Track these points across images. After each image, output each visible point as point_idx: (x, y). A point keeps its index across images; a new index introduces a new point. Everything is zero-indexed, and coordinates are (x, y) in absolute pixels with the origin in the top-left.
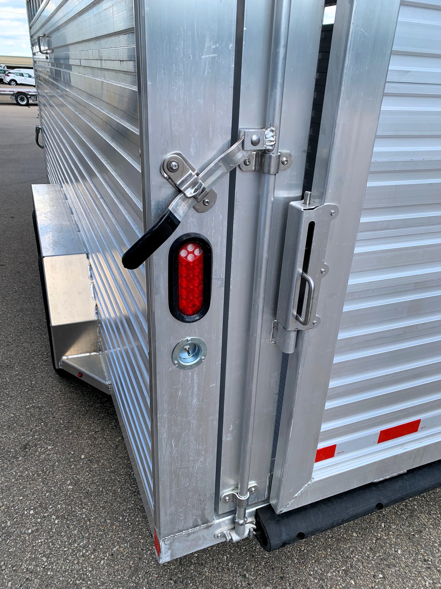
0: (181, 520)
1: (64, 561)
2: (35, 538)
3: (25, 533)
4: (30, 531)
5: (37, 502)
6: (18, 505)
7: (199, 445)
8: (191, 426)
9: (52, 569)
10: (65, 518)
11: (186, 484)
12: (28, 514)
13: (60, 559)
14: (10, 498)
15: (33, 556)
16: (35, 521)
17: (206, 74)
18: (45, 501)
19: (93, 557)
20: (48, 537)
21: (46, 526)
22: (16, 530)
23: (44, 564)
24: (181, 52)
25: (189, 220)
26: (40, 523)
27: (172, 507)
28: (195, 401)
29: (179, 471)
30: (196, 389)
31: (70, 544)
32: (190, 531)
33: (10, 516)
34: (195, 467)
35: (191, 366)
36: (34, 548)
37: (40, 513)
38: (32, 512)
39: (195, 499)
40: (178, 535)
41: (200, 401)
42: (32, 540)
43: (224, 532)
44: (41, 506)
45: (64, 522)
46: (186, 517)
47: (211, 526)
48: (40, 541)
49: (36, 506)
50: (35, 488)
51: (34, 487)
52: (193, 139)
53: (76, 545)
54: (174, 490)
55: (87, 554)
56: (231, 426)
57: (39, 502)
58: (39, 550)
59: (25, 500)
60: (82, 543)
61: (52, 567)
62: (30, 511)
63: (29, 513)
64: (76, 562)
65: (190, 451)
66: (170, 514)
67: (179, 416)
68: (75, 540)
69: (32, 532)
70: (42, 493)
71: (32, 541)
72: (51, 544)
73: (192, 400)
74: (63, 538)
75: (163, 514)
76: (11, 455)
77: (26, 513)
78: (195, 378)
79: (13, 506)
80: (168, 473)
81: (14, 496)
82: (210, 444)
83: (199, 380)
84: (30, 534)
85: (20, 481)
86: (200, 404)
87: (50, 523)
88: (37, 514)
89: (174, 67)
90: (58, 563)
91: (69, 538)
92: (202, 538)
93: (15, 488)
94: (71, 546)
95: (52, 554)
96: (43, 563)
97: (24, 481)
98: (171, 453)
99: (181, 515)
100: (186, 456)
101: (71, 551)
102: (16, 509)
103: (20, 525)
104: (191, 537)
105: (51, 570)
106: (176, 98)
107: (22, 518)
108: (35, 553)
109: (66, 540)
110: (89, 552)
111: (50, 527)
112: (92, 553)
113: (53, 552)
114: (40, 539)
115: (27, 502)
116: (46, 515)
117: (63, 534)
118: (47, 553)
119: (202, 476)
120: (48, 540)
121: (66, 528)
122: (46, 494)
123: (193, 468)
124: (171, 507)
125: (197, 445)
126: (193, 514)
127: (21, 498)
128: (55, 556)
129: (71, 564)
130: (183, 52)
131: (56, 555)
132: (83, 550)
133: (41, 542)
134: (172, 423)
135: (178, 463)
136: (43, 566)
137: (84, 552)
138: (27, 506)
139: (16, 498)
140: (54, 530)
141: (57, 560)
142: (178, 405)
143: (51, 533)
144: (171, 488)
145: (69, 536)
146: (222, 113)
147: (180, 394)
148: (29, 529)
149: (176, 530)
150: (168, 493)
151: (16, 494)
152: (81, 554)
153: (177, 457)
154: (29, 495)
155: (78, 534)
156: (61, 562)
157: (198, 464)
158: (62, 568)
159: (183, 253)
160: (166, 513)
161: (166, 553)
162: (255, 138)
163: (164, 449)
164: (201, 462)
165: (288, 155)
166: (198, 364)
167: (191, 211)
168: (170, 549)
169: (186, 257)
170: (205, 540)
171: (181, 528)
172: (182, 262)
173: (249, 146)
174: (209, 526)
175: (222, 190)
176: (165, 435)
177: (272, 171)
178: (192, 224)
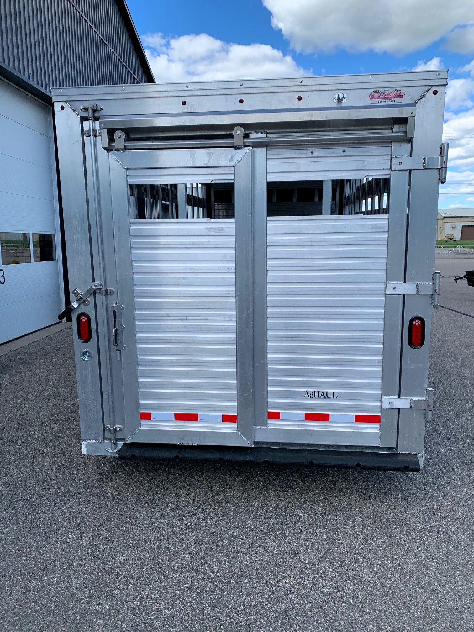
0: (89, 434)
8: (89, 386)
11: (90, 414)
17: (83, 268)
24: (76, 263)
28: (90, 376)
29: (86, 407)
30: (90, 371)
35: (87, 360)
39: (94, 424)
40: (89, 441)
43: (108, 448)
46: (91, 433)
52: (81, 285)
54: (85, 415)
56: (106, 392)
65: (90, 398)
66: (84, 428)
67: (84, 380)
80: (82, 406)
83: (90, 367)
86: (92, 378)
89: (75, 267)
92: (99, 448)
98: (83, 396)
99: (89, 430)
100: (89, 400)
104: (94, 445)
106: (76, 274)
119: (96, 413)
123: (92, 407)
124: (84, 424)
125: (93, 396)
126: (94, 432)
134: (82, 383)
135: (86, 402)
142: (84, 376)
146: (89, 278)
147: (84, 371)
149: (88, 438)
150: (83, 416)
153: (85, 399)
157: (94, 406)
159: (82, 319)
160: (83, 426)
161: (84, 449)
162: (96, 285)
163: (80, 393)
164: (95, 405)
165: (112, 290)
166: (90, 360)
167: (82, 305)
168: (86, 447)
169: (82, 320)
170: (101, 450)
171: (89, 438)
172: (82, 321)
173: (94, 287)
174: (102, 443)
175: (91, 299)
176: (80, 387)
177: (103, 295)
178: (83, 309)
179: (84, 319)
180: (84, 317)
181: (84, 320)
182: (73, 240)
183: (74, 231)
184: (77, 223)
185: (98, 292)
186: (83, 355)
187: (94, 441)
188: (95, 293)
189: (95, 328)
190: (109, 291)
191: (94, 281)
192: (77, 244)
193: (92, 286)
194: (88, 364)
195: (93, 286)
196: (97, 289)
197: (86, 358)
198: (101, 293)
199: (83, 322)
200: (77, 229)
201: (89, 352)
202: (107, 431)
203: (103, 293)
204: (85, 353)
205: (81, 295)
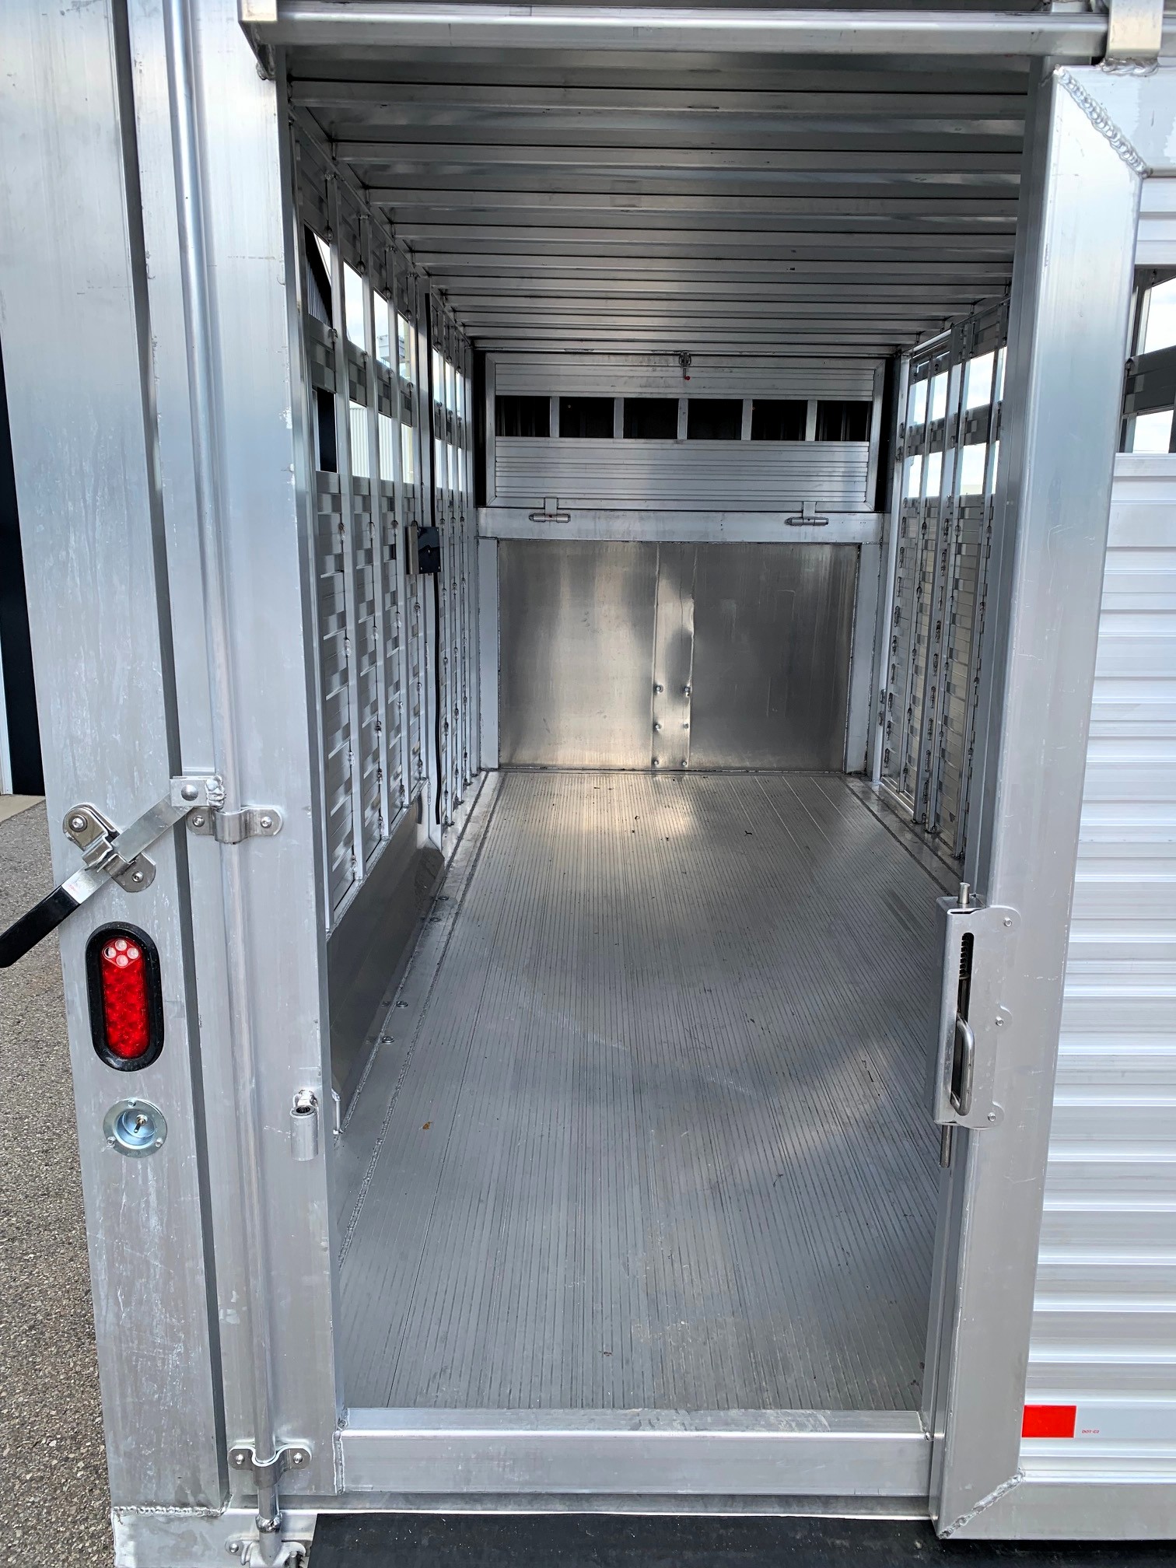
0: (151, 1478)
1: (45, 1549)
2: (28, 1492)
3: (18, 1478)
4: (28, 1477)
5: (73, 1429)
6: (40, 1424)
7: (171, 1316)
8: (152, 1271)
9: (19, 1555)
10: (97, 1473)
11: (153, 1395)
12: (45, 1446)
13: (41, 1543)
14: (36, 1407)
15: (6, 1522)
16: (47, 1461)
17: (121, 702)
18: (86, 1431)
19: (94, 1559)
20: (49, 1498)
21: (58, 1476)
22: (10, 1467)
23: (11, 1542)
24: (83, 676)
25: (114, 903)
26: (53, 1468)
27: (130, 1439)
28: (154, 1221)
29: (137, 1361)
30: (153, 1198)
31: (74, 1522)
32: (171, 1512)
33: (15, 1440)
34: (169, 1364)
35: (138, 1151)
36: (16, 1509)
37: (65, 1449)
38: (53, 1444)
39: (174, 1436)
40: (147, 1511)
41: (164, 1225)
42: (22, 1495)
43: (244, 1542)
44: (73, 1438)
45: (92, 1479)
46: (159, 1476)
47: (216, 1517)
48: (32, 1499)
49: (66, 1434)
50: (86, 1402)
51: (86, 1400)
52: (110, 787)
53: (82, 1527)
54: (129, 1400)
55: (90, 1550)
56: (234, 1293)
57: (76, 1430)
58: (21, 1515)
59: (57, 1419)
60: (93, 1528)
61: (22, 1551)
62: (51, 1440)
63: (48, 1445)
64: (62, 1557)
65: (154, 1324)
66: (125, 1453)
67: (127, 1244)
68: (87, 1518)
69: (32, 1479)
70: (91, 1414)
71: (20, 1495)
72: (45, 1510)
73: (148, 1218)
74: (71, 1506)
75: (111, 1448)
76: (88, 1330)
77: (44, 1442)
78: (150, 1176)
79: (33, 1424)
80: (115, 1359)
81: (45, 1406)
82: (193, 1319)
83: (157, 1181)
84: (26, 1481)
85: (73, 1381)
86: (165, 1229)
87: (68, 1474)
88: (58, 1451)
89: (74, 695)
90: (34, 1548)
91: (79, 1511)
92: (199, 1539)
93: (56, 1392)
94: (74, 1527)
95: (36, 1529)
96: (12, 1539)
97: (77, 1382)
98: (118, 1316)
99: (150, 1464)
100: (148, 1332)
101: (68, 1534)
102: (33, 1431)
103: (21, 1461)
104: (174, 1527)
105: (16, 1556)
106: (79, 733)
107: (31, 1449)
108: (12, 1517)
109: (73, 1512)
110: (95, 1548)
111: (63, 1481)
112: (98, 1552)
113: (39, 1527)
114: (35, 1496)
115: (57, 1423)
116: (71, 1456)
117: (75, 1500)
118: (29, 1523)
119: (183, 1387)
120: (45, 1503)
121: (87, 1491)
122: (96, 1417)
123: (163, 1364)
124: (127, 1438)
125: (168, 1316)
126: (174, 1472)
127: (53, 1413)
128: (38, 1534)
129: (52, 1559)
130: (86, 675)
131: (41, 1533)
132: (87, 1540)
133: (33, 1503)
134: (115, 1256)
135: (133, 1342)
136: (10, 1545)
137: (87, 1544)
138: (53, 1430)
139: (46, 1410)
140: (65, 1489)
141: (36, 1543)
142: (123, 1222)
143: (59, 1491)
144: (123, 1396)
145: (82, 1507)
146: (151, 753)
147: (124, 1201)
148: (28, 1472)
149: (142, 1498)
150: (118, 1403)
151: (51, 1403)
152: (80, 1546)
153: (130, 1329)
154: (68, 1412)
155: (98, 1509)
156: (40, 1548)
157: (173, 1358)
158: (35, 1558)
159: (112, 953)
160: (117, 1448)
161: (123, 1545)
162: (190, 789)
163: (103, 1303)
164: (179, 1354)
165: (273, 814)
166: (152, 1150)
167: (115, 889)
168: (131, 1537)
169: (114, 959)
170: (207, 1547)
171: (151, 1497)
172: (110, 966)
173: (178, 801)
174: (214, 1517)
175: (163, 859)
176: (103, 1277)
177: (227, 838)
178: (119, 908)
179: (125, 953)
180: (122, 945)
181: (123, 962)
182: (64, 553)
183: (71, 508)
184: (87, 467)
185: (202, 825)
186: (121, 1127)
187: (172, 1511)
188: (180, 829)
189: (184, 1001)
190: (258, 820)
191: (176, 770)
192: (89, 578)
193: (169, 797)
194: (145, 1169)
195: (173, 795)
196: (194, 810)
197: (133, 1139)
198: (214, 831)
199: (120, 969)
200: (88, 496)
201: (149, 1111)
202: (237, 1467)
203: (230, 831)
204: (126, 1118)
205: (112, 836)
